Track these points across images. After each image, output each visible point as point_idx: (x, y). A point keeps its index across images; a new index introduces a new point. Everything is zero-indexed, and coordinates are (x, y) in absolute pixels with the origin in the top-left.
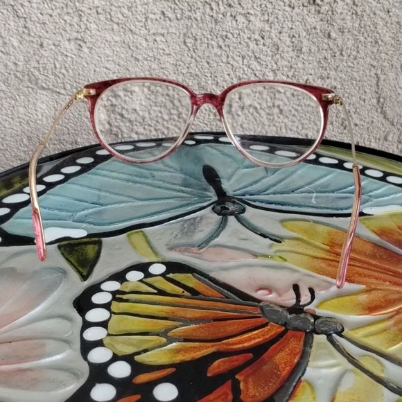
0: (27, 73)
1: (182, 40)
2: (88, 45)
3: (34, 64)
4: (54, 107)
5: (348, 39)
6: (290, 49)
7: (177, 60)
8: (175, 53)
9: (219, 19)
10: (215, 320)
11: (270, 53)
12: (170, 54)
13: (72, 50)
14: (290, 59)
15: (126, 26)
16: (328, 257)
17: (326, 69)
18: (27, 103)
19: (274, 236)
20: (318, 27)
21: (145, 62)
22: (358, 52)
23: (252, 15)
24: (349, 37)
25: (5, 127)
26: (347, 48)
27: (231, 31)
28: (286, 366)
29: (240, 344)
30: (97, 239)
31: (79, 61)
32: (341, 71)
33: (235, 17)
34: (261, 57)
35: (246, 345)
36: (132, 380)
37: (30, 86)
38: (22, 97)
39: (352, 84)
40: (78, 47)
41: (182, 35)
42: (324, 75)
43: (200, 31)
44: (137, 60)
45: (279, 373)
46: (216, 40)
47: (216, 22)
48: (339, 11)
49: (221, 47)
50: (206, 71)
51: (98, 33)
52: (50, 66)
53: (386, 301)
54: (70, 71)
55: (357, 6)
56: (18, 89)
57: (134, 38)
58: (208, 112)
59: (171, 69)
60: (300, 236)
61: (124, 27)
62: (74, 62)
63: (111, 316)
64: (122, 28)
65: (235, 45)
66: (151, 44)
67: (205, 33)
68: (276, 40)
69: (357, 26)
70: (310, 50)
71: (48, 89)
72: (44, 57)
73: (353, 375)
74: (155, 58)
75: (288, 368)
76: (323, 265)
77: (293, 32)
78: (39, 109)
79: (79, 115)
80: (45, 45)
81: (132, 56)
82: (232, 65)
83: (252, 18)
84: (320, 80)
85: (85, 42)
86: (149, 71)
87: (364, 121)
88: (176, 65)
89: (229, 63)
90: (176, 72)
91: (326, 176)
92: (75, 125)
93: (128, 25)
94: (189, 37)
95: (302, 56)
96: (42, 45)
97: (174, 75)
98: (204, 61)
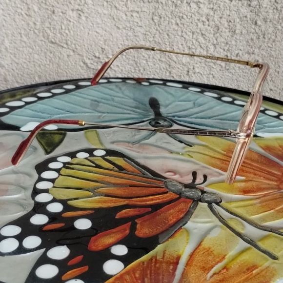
0: (42, 30)
1: (150, 17)
2: (86, 14)
3: (47, 24)
4: (58, 57)
5: (270, 26)
6: (227, 31)
7: (146, 31)
8: (145, 26)
9: (178, 5)
10: (130, 186)
11: (213, 32)
12: (141, 27)
13: (74, 17)
14: (226, 37)
15: (112, 3)
16: (223, 158)
17: (252, 48)
18: (40, 52)
19: (188, 142)
20: (248, 16)
21: (124, 31)
22: (276, 37)
23: (201, 3)
24: (270, 25)
25: (24, 67)
26: (268, 33)
27: (186, 14)
28: (173, 219)
29: (144, 202)
30: (63, 132)
31: (78, 25)
32: (263, 50)
33: (189, 4)
34: (206, 34)
35: (148, 203)
36: (61, 214)
37: (44, 40)
38: (37, 47)
39: (270, 60)
40: (78, 15)
41: (151, 14)
42: (250, 51)
43: (164, 12)
44: (118, 28)
45: (167, 222)
46: (175, 19)
47: (176, 6)
48: (264, 6)
49: (178, 24)
50: (166, 40)
51: (93, 7)
52: (58, 27)
53: (257, 188)
54: (72, 32)
55: (277, 3)
56: (35, 41)
57: (117, 13)
58: (165, 70)
59: (141, 37)
60: (207, 144)
61: (111, 4)
62: (75, 26)
63: (59, 177)
64: (110, 5)
65: (188, 24)
66: (129, 18)
67: (167, 13)
68: (217, 23)
69: (277, 18)
70: (241, 32)
71: (55, 43)
72: (55, 20)
73: (220, 229)
74: (131, 28)
75: (174, 220)
76: (218, 163)
77: (230, 18)
78: (48, 57)
79: (75, 63)
80: (56, 12)
81: (115, 25)
82: (185, 38)
83: (201, 6)
84: (247, 55)
85: (84, 13)
86: (126, 37)
87: (277, 88)
88: (145, 34)
89: (182, 36)
90: (145, 40)
91: (236, 111)
92: (72, 70)
93: (114, 3)
94: (156, 15)
95: (235, 36)
96: (53, 12)
97: (143, 42)
98: (165, 33)
